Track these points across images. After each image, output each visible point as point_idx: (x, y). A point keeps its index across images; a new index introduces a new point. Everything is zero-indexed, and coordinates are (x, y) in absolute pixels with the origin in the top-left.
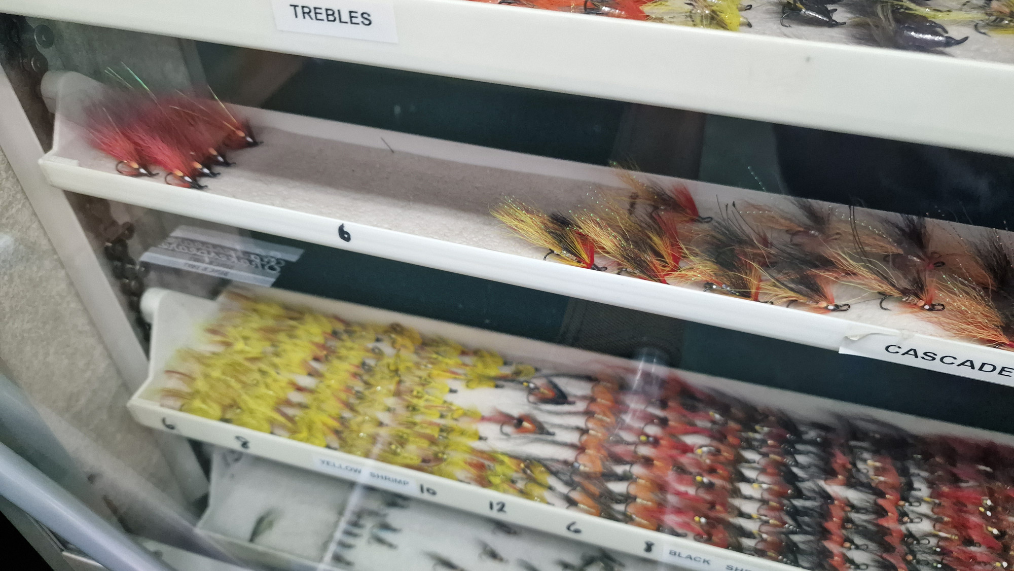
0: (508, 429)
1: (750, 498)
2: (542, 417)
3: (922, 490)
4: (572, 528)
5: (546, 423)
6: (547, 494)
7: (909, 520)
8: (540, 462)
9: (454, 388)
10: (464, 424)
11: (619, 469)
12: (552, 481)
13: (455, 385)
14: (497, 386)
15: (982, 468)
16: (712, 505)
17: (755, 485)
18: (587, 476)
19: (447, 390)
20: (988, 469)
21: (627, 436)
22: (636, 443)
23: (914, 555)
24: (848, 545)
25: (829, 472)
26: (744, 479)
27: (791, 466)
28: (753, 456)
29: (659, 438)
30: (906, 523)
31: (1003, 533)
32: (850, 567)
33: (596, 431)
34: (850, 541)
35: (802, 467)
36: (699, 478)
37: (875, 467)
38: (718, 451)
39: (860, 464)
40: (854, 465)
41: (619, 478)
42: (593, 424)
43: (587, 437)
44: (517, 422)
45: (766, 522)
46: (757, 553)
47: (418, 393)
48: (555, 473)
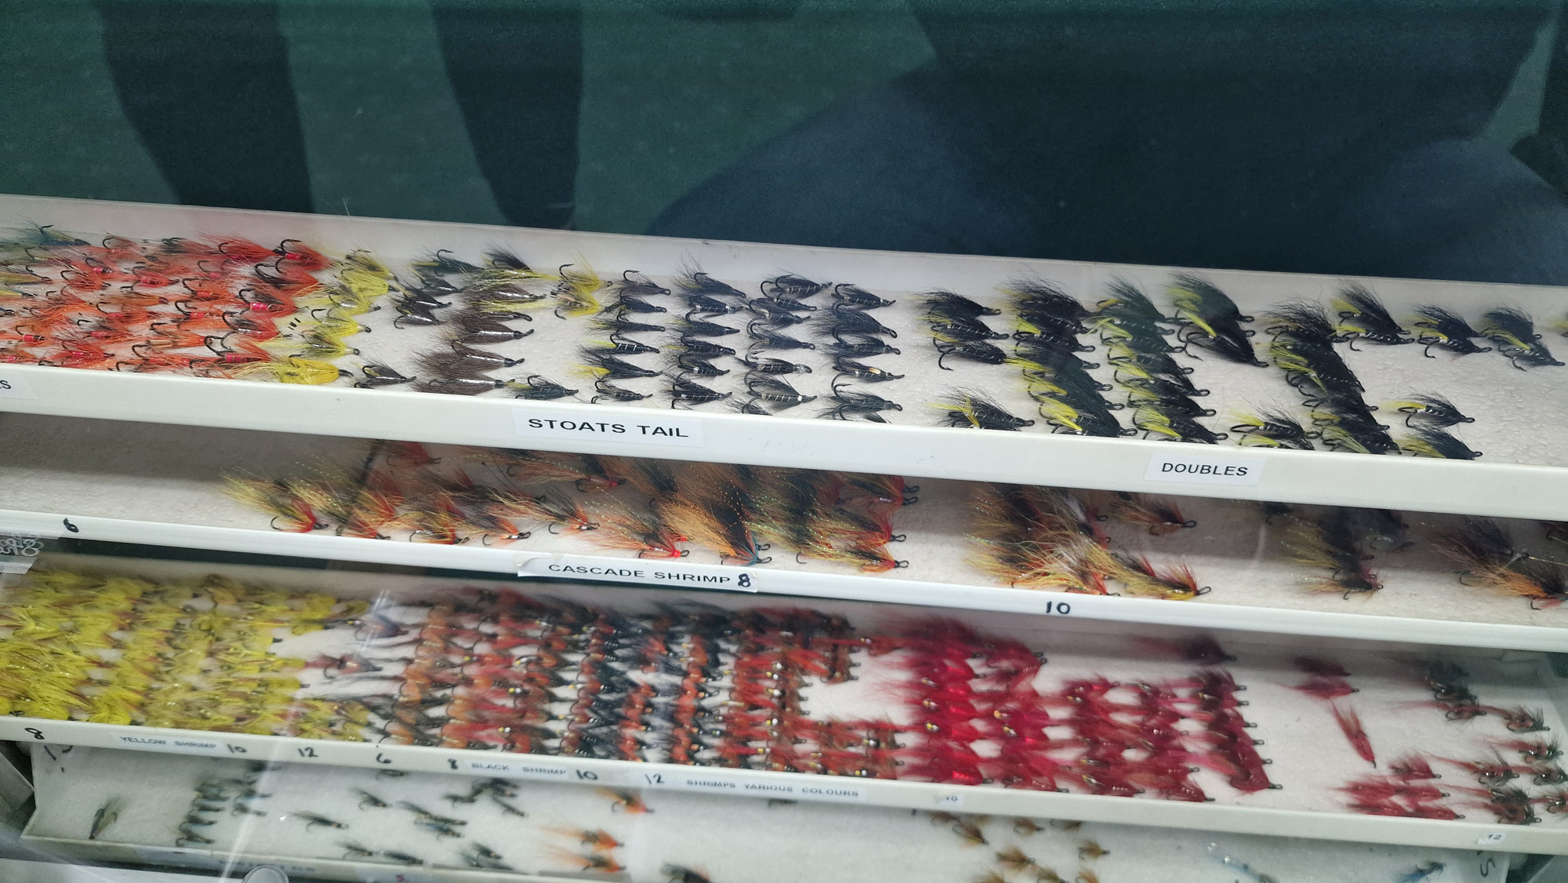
0: (332, 672)
1: (562, 700)
2: (369, 653)
3: (728, 663)
4: (382, 759)
5: (371, 659)
6: (365, 733)
7: (707, 695)
8: (358, 700)
9: (278, 637)
10: (286, 674)
11: (439, 694)
12: (372, 717)
13: (278, 633)
14: (326, 628)
16: (522, 714)
17: (571, 687)
18: (405, 706)
19: (271, 640)
21: (456, 659)
22: (462, 665)
23: (700, 727)
24: (644, 728)
25: (642, 662)
26: (562, 682)
27: (609, 661)
28: (576, 658)
29: (486, 656)
30: (704, 698)
31: (783, 692)
32: (640, 749)
33: (424, 658)
34: (647, 724)
35: (623, 660)
36: (511, 690)
37: (688, 648)
38: (539, 659)
39: (675, 648)
40: (669, 650)
41: (439, 702)
42: (421, 653)
43: (412, 667)
44: (340, 663)
45: (572, 721)
46: (559, 751)
47: (236, 649)
48: (374, 709)
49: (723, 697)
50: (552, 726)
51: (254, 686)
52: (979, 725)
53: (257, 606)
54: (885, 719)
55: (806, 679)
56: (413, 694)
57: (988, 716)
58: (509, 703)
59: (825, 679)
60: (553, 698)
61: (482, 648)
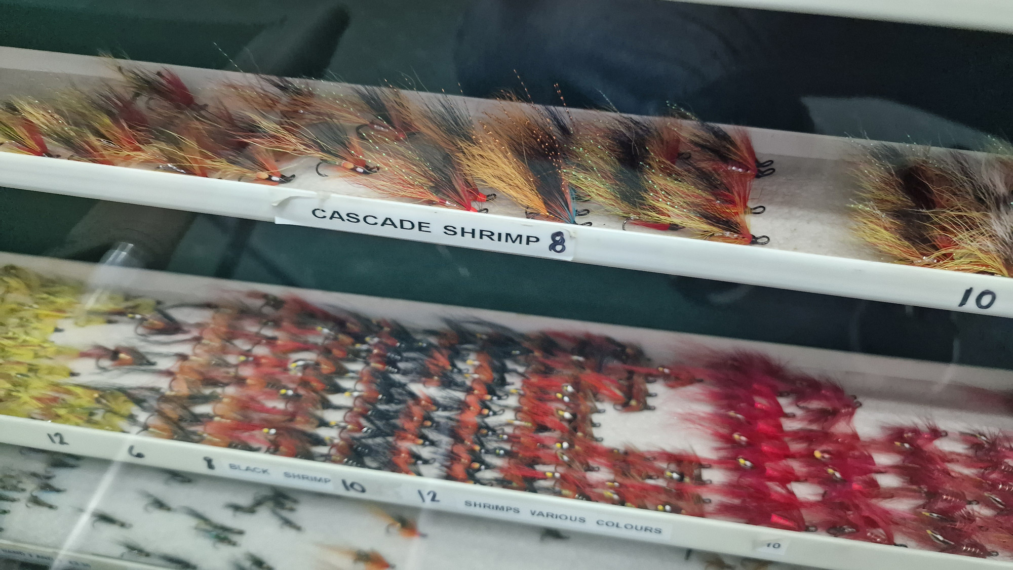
0: (106, 363)
1: (338, 408)
2: (144, 347)
3: (515, 383)
4: (135, 452)
5: (148, 353)
6: (123, 424)
7: (491, 413)
8: (123, 391)
9: (60, 327)
10: (58, 362)
11: (207, 391)
12: (135, 409)
13: (61, 324)
14: (110, 322)
15: (575, 358)
16: (292, 416)
17: (347, 394)
19: (52, 329)
20: (581, 359)
21: (232, 359)
22: (236, 366)
23: (482, 445)
24: (421, 441)
25: (424, 375)
26: (339, 390)
27: (393, 373)
28: (357, 367)
29: (263, 357)
30: (488, 416)
31: (574, 415)
32: (415, 464)
33: (199, 356)
34: (424, 438)
35: (405, 373)
36: (283, 391)
37: (474, 365)
38: (317, 364)
39: (460, 365)
40: (454, 366)
41: (206, 399)
42: (198, 351)
43: (187, 364)
44: (114, 355)
45: (344, 428)
46: (327, 458)
47: (14, 333)
48: (139, 402)
49: (509, 416)
50: (323, 432)
51: (23, 370)
52: (797, 466)
53: (45, 296)
54: (690, 451)
55: (599, 406)
56: (182, 388)
57: (807, 457)
58: (280, 405)
59: (619, 407)
60: (327, 405)
61: (261, 351)
